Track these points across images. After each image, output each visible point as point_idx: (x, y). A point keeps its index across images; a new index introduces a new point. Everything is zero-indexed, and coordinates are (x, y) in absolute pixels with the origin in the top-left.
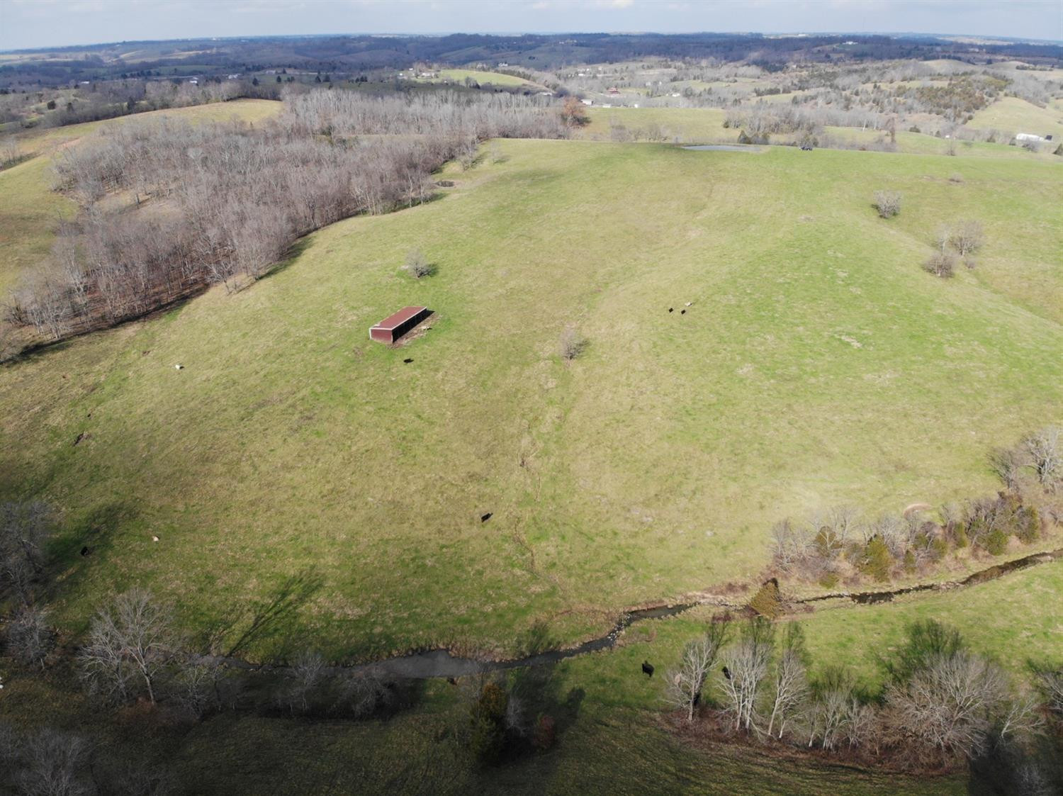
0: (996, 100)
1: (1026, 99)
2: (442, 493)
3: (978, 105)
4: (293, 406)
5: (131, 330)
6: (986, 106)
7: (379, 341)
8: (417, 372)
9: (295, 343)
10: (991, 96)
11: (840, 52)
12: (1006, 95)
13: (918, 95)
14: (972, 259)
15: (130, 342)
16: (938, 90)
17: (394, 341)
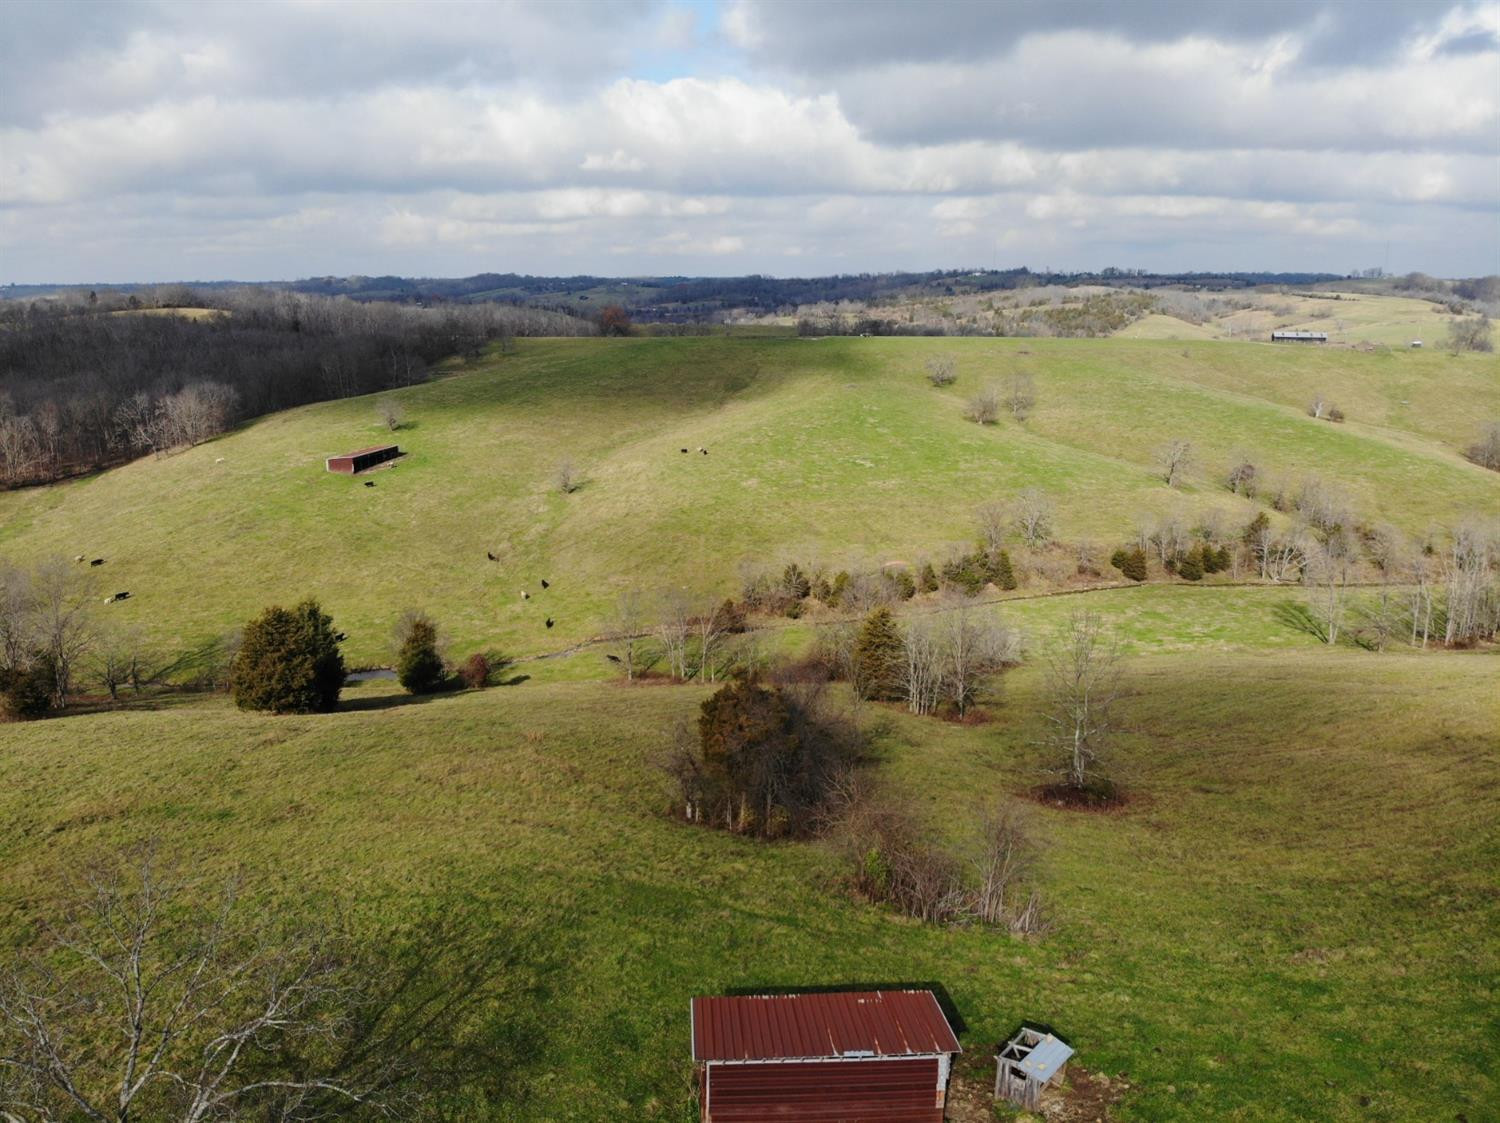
0: (1139, 318)
1: (1177, 316)
2: (398, 577)
3: (1117, 324)
4: (232, 520)
5: (35, 493)
6: (1126, 325)
7: (337, 473)
8: (380, 494)
9: (237, 479)
10: (1133, 314)
11: (965, 284)
12: (1152, 313)
13: (1045, 318)
14: (1024, 413)
15: (37, 500)
16: (1070, 311)
17: (355, 472)
